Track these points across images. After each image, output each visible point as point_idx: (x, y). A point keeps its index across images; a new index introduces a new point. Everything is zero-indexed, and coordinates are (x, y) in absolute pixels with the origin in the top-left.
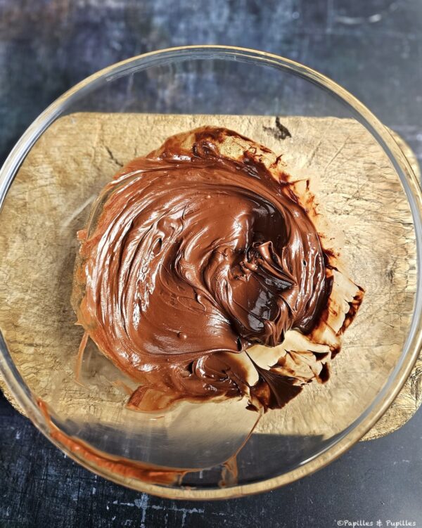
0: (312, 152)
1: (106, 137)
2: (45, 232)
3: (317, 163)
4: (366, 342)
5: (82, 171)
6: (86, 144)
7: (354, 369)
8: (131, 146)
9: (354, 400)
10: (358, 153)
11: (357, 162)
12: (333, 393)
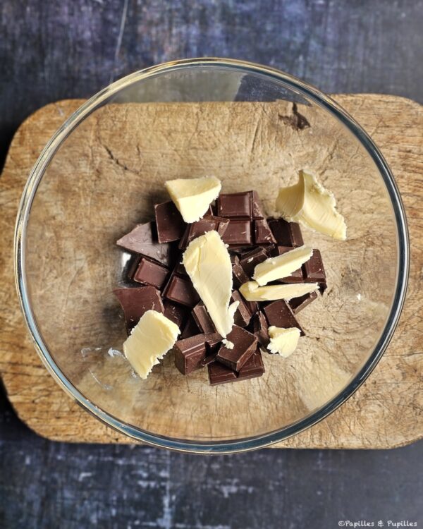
0: (333, 143)
1: (103, 134)
2: (45, 244)
3: (339, 156)
4: (398, 351)
5: (81, 174)
6: (82, 143)
7: (384, 380)
8: (132, 143)
9: (383, 411)
10: (392, 139)
11: (391, 149)
12: (362, 405)
